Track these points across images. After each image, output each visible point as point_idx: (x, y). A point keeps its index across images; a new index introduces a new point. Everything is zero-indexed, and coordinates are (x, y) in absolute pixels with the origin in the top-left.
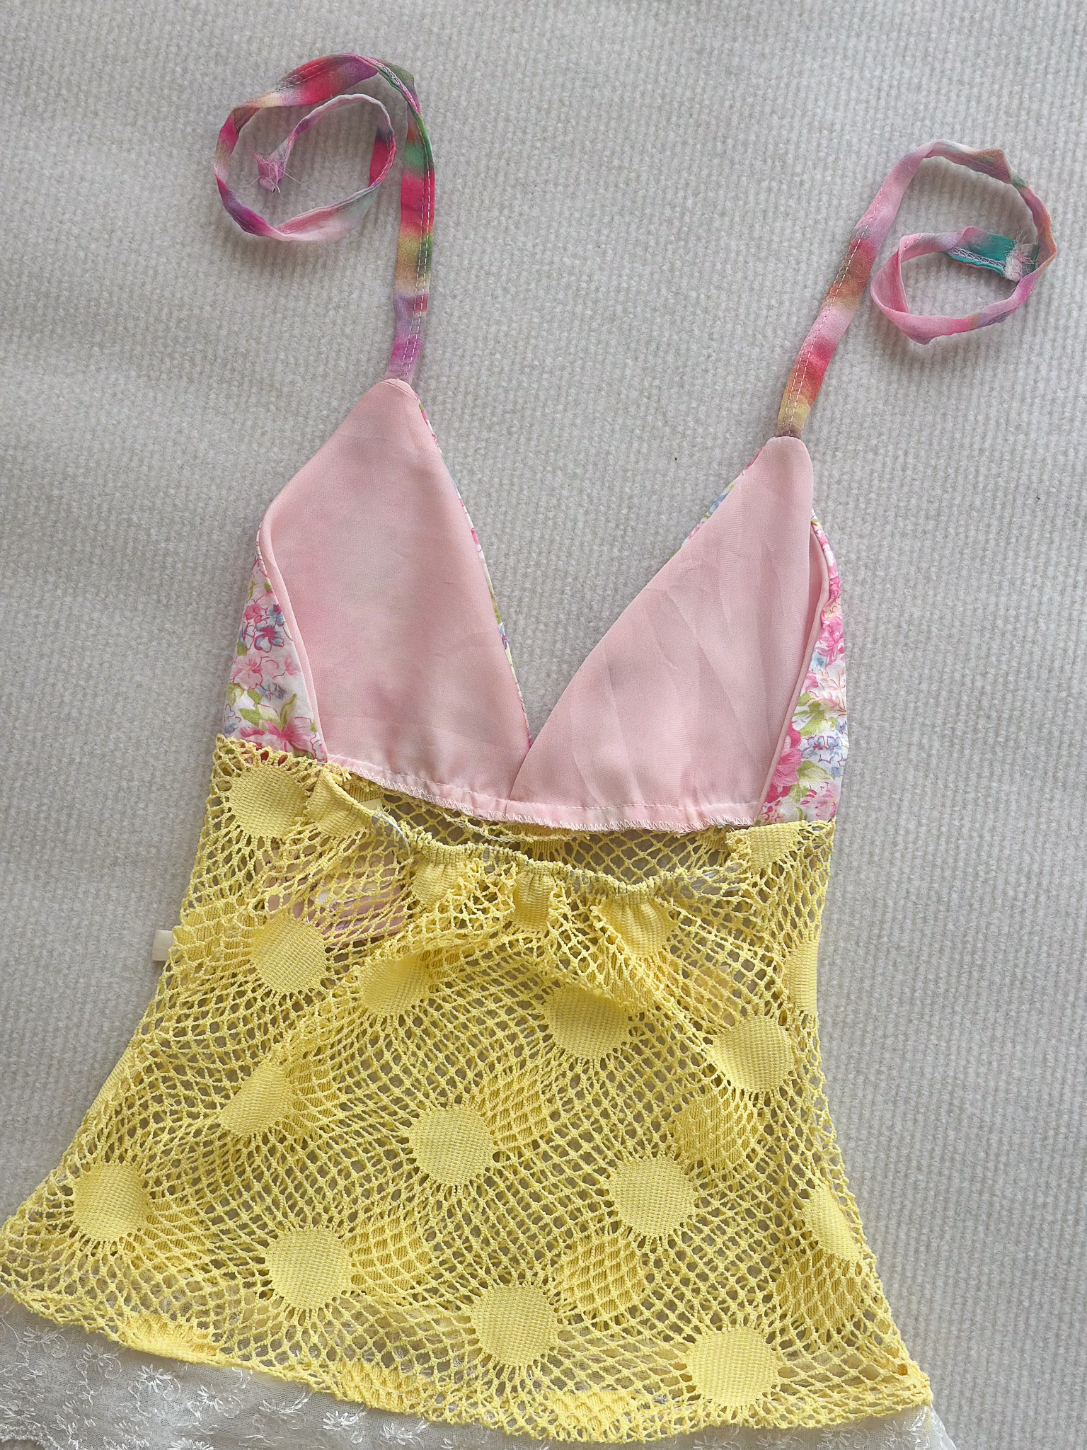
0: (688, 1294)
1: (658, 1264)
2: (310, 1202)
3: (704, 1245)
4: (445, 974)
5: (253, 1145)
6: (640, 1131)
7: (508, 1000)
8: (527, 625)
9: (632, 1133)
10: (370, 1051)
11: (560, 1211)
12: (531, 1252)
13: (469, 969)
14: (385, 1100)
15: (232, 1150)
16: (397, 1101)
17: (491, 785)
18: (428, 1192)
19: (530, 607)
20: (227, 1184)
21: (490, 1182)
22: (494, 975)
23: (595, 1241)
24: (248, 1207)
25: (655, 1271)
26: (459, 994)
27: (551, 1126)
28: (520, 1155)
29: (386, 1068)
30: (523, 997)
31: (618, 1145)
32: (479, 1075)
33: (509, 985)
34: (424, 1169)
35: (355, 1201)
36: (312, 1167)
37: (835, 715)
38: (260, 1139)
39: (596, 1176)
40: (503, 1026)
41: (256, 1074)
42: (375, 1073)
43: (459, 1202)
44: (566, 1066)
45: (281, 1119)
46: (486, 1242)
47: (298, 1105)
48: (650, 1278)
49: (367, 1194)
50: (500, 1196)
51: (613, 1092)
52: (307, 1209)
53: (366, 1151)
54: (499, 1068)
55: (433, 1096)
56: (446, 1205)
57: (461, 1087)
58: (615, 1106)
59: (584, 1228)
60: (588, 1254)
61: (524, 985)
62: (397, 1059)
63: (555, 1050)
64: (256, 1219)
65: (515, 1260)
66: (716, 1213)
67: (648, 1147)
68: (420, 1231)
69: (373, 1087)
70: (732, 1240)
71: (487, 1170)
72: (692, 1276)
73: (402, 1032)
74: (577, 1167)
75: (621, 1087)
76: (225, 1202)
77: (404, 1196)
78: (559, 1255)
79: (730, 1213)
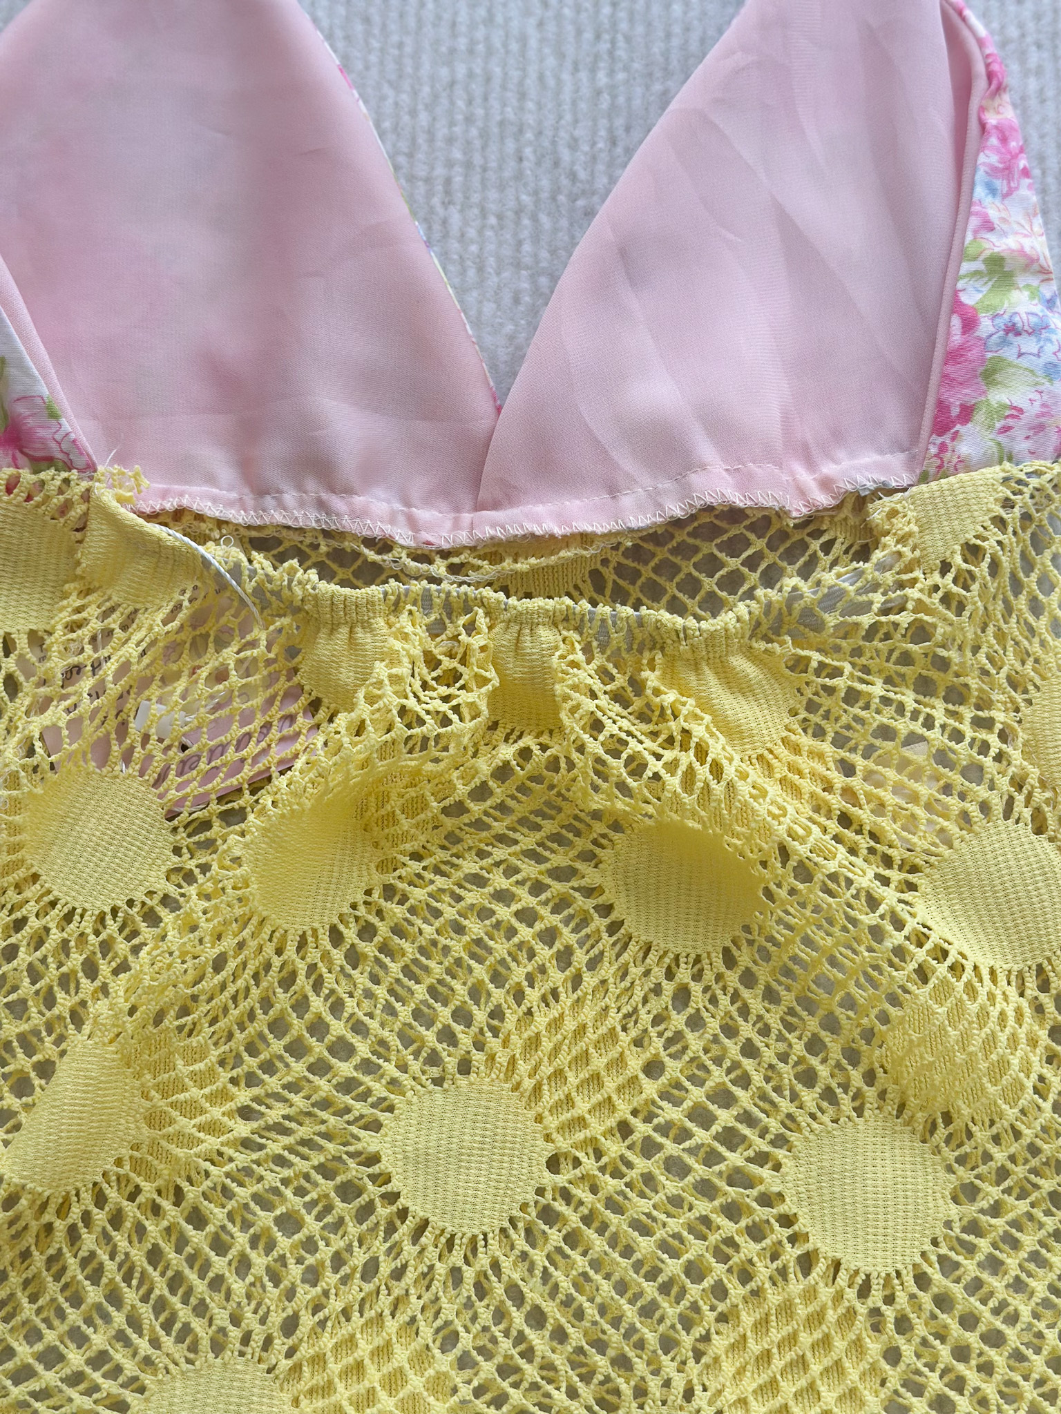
0: (973, 1378)
1: (903, 1324)
2: (201, 1309)
3: (985, 1276)
4: (405, 837)
5: (76, 1213)
6: (823, 1071)
7: (529, 869)
8: (466, 223)
9: (808, 1078)
10: (282, 1000)
11: (695, 1248)
12: (651, 1338)
13: (449, 823)
14: (324, 1086)
15: (34, 1226)
16: (348, 1086)
17: (442, 493)
18: (432, 1253)
19: (466, 190)
20: (33, 1299)
21: (548, 1215)
22: (499, 827)
23: (774, 1298)
24: (80, 1339)
25: (900, 1341)
26: (437, 871)
27: (650, 1088)
28: (598, 1154)
29: (318, 1028)
30: (559, 859)
31: (785, 1105)
32: (497, 1014)
33: (528, 841)
34: (418, 1210)
35: (290, 1294)
36: (198, 1238)
37: (1035, 282)
38: (87, 1198)
39: (754, 1169)
40: (527, 916)
41: (64, 1069)
42: (299, 1040)
43: (496, 1266)
44: (658, 973)
45: (125, 1152)
46: (560, 1335)
47: (155, 1119)
48: (893, 1355)
49: (312, 1276)
50: (572, 1239)
51: (756, 1005)
52: (197, 1325)
53: (300, 1192)
54: (533, 995)
55: (415, 1066)
56: (469, 1274)
57: (465, 1040)
58: (765, 1031)
59: (745, 1276)
60: (762, 1325)
61: (557, 838)
62: (337, 1007)
63: (633, 948)
64: (98, 1360)
65: (622, 1363)
66: (996, 1210)
67: (846, 1102)
68: (427, 1332)
69: (299, 1068)
70: (1035, 1257)
71: (540, 1191)
72: (973, 1339)
73: (338, 956)
74: (711, 1158)
75: (771, 996)
76: (33, 1336)
77: (385, 1268)
78: (706, 1338)
79: (1023, 1206)
